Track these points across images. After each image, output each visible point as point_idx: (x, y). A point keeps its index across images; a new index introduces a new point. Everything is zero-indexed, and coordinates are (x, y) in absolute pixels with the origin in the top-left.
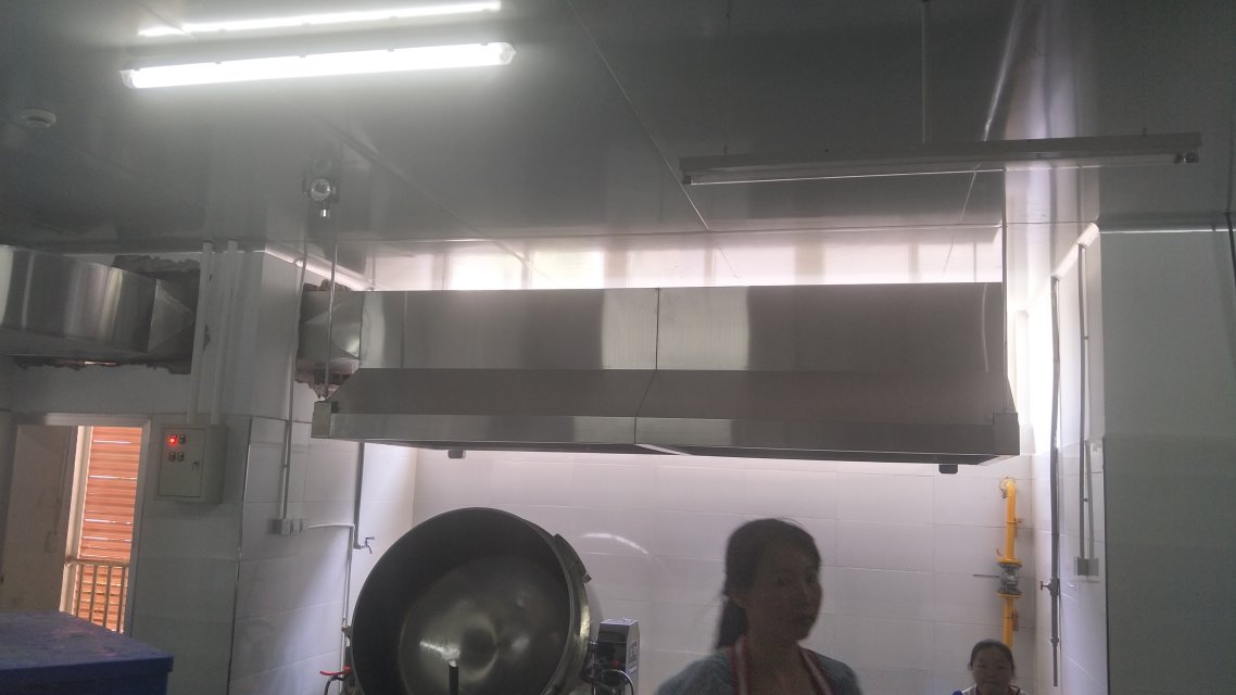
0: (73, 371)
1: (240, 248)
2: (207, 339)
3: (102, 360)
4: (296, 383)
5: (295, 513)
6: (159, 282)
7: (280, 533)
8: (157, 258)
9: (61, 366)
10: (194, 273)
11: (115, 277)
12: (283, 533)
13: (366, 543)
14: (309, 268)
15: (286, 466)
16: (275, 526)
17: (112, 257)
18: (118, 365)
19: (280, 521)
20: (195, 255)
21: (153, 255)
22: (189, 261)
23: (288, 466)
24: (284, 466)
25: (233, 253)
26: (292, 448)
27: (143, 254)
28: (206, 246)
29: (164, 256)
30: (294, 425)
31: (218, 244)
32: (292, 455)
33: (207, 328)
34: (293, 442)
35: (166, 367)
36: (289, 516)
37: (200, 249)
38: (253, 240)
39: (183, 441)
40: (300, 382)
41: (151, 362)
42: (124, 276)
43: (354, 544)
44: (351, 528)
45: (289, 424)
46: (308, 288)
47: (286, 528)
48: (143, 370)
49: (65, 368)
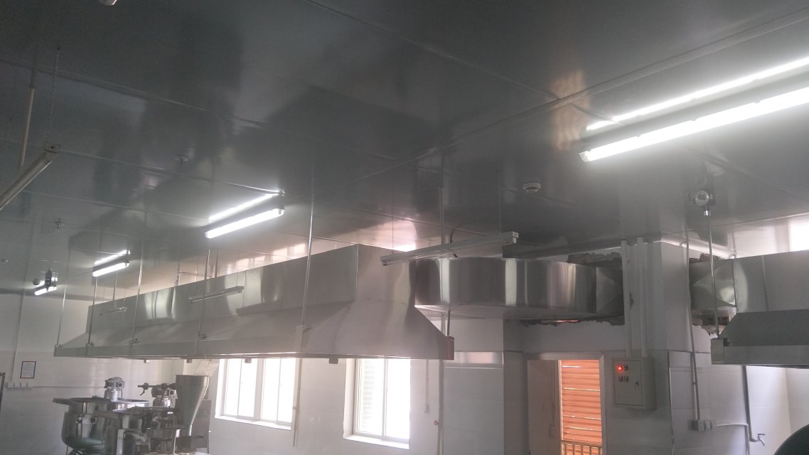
0: (553, 327)
1: (645, 241)
2: (632, 302)
3: (569, 319)
4: (693, 326)
5: (705, 416)
6: (598, 269)
7: (697, 430)
8: (593, 253)
9: (547, 324)
10: (617, 260)
11: (572, 268)
12: (700, 430)
13: (759, 437)
14: (691, 247)
15: (695, 383)
16: (694, 425)
17: (566, 257)
18: (579, 321)
19: (697, 422)
20: (616, 249)
21: (590, 252)
22: (613, 253)
23: (696, 383)
24: (693, 384)
25: (641, 245)
26: (697, 371)
27: (584, 253)
28: (623, 243)
29: (597, 252)
30: (697, 355)
31: (631, 240)
32: (698, 375)
33: (631, 295)
34: (697, 366)
35: (608, 321)
36: (701, 417)
37: (619, 244)
38: (652, 235)
39: (627, 368)
40: (695, 325)
41: (599, 319)
42: (577, 267)
43: (749, 438)
44: (745, 427)
45: (693, 354)
46: (692, 261)
47: (701, 426)
48: (594, 324)
49: (549, 325)
